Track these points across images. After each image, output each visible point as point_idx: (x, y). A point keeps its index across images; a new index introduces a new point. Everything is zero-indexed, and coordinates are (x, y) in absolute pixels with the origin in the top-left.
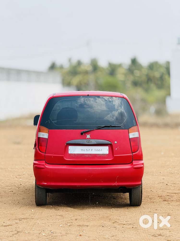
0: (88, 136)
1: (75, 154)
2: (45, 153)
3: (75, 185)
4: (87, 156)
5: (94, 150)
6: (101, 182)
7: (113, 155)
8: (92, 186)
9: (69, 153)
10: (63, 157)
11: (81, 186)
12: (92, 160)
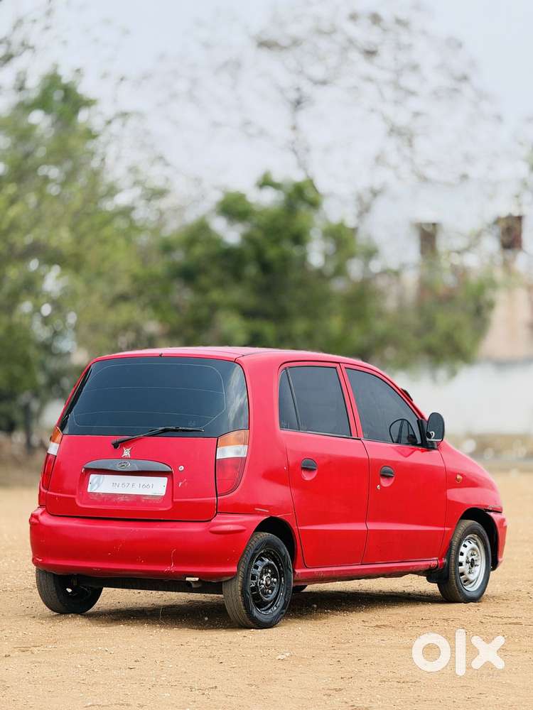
0: (127, 453)
1: (99, 495)
2: (48, 490)
3: (90, 568)
4: (122, 499)
5: (137, 486)
6: (140, 563)
7: (172, 498)
8: (121, 570)
9: (89, 490)
10: (74, 499)
11: (102, 569)
12: (130, 508)
